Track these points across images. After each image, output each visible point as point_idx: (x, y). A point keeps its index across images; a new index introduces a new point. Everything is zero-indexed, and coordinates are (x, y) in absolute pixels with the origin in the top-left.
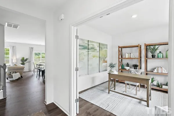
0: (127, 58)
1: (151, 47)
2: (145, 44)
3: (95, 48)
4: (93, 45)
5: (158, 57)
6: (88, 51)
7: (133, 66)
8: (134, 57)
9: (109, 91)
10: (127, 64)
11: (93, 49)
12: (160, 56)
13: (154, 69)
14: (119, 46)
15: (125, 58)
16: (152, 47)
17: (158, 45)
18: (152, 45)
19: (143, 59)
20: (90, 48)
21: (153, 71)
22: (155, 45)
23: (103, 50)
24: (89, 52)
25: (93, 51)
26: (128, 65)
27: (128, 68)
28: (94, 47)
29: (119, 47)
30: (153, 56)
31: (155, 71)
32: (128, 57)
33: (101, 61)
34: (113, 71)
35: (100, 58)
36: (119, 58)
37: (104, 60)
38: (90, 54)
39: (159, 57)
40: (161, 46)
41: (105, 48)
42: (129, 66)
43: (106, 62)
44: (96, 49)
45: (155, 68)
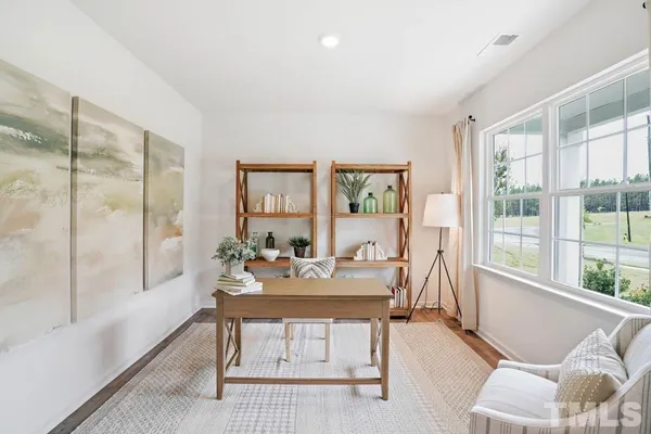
0: (271, 215)
1: (348, 175)
2: (333, 162)
3: (120, 156)
4: (110, 135)
5: (365, 211)
6: (74, 170)
7: (291, 245)
8: (296, 212)
9: (222, 381)
10: (267, 239)
11: (109, 157)
12: (371, 209)
13: (354, 250)
14: (238, 162)
15: (262, 214)
16: (350, 176)
17: (367, 171)
18: (352, 171)
19: (322, 218)
20: (88, 151)
21: (352, 259)
22: (360, 171)
23: (164, 173)
24: (81, 178)
25: (107, 172)
26: (270, 242)
27: (272, 254)
28: (117, 151)
29: (239, 166)
30: (353, 208)
31: (359, 257)
32: (273, 211)
33: (155, 232)
34: (240, 281)
35: (150, 214)
36: (238, 214)
37: (169, 223)
38: (89, 185)
39: (368, 210)
40: (374, 176)
41: (173, 162)
42: (275, 243)
43: (179, 234)
44: (124, 164)
45: (358, 248)
